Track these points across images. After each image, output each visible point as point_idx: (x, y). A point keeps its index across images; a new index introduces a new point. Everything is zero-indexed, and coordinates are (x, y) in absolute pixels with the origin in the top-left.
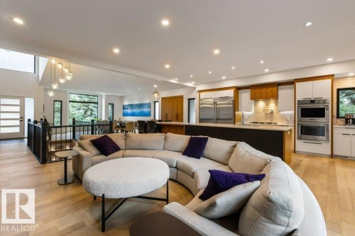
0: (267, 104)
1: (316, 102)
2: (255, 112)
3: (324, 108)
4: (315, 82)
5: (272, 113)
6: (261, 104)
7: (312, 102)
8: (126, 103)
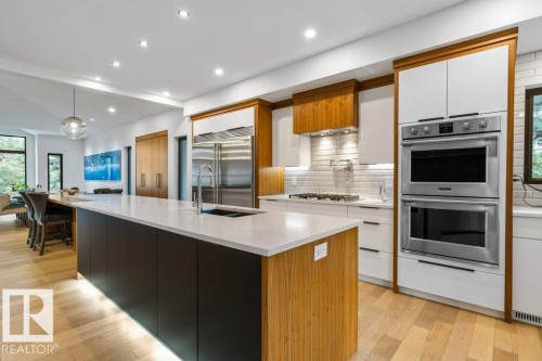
0: (339, 146)
1: (456, 130)
2: (313, 168)
3: (484, 149)
4: (453, 62)
5: (349, 169)
6: (326, 145)
7: (446, 129)
8: (89, 153)
